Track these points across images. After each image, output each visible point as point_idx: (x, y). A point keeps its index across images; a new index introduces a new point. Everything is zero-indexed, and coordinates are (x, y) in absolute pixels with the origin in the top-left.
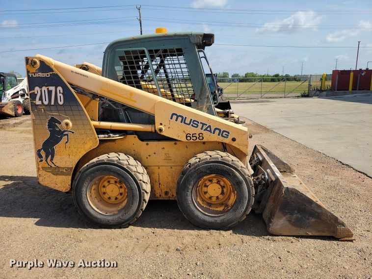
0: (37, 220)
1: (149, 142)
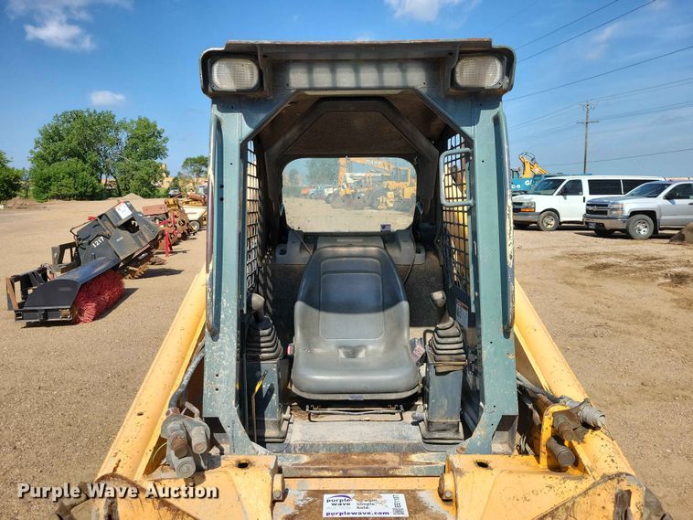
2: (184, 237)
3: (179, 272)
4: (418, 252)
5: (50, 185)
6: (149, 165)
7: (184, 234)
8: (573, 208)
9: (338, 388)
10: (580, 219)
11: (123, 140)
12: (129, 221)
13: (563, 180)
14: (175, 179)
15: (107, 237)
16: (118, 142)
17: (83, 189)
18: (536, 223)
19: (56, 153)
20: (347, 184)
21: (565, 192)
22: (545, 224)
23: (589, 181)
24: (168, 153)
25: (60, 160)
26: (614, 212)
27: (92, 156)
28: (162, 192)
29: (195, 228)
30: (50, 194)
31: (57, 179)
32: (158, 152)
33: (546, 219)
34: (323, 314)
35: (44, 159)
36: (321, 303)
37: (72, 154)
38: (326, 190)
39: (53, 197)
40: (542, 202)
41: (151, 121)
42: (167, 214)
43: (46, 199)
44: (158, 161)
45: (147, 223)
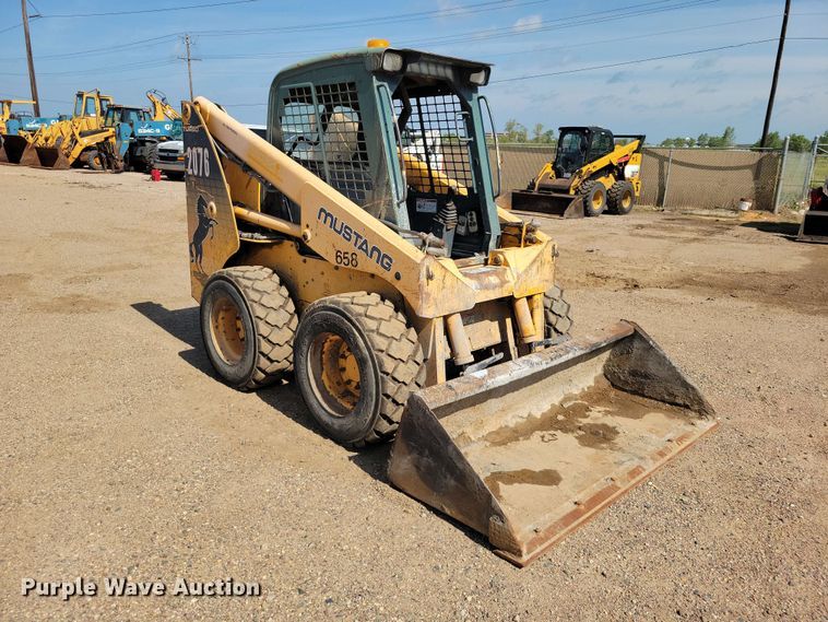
0: (190, 347)
1: (307, 259)
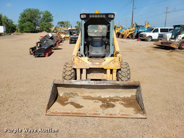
2: (61, 42)
3: (62, 49)
4: (107, 39)
5: (24, 29)
6: (49, 24)
7: (61, 41)
8: (155, 36)
9: (95, 55)
10: (157, 38)
11: (42, 17)
12: (51, 37)
13: (154, 29)
14: (55, 28)
15: (47, 41)
16: (40, 17)
17: (32, 30)
18: (146, 39)
19: (24, 20)
20: (101, 29)
21: (154, 32)
22: (148, 40)
23: (160, 29)
24: (53, 20)
25: (26, 22)
26: (165, 37)
27: (34, 21)
28: (52, 31)
29: (63, 40)
30: (24, 31)
31: (25, 27)
32: (51, 20)
33: (149, 39)
34: (93, 47)
35: (22, 22)
36: (93, 46)
37: (29, 20)
38: (95, 31)
39: (24, 32)
40: (148, 34)
41: (49, 12)
42: (57, 36)
43: (23, 33)
44: (51, 22)
45: (55, 38)
